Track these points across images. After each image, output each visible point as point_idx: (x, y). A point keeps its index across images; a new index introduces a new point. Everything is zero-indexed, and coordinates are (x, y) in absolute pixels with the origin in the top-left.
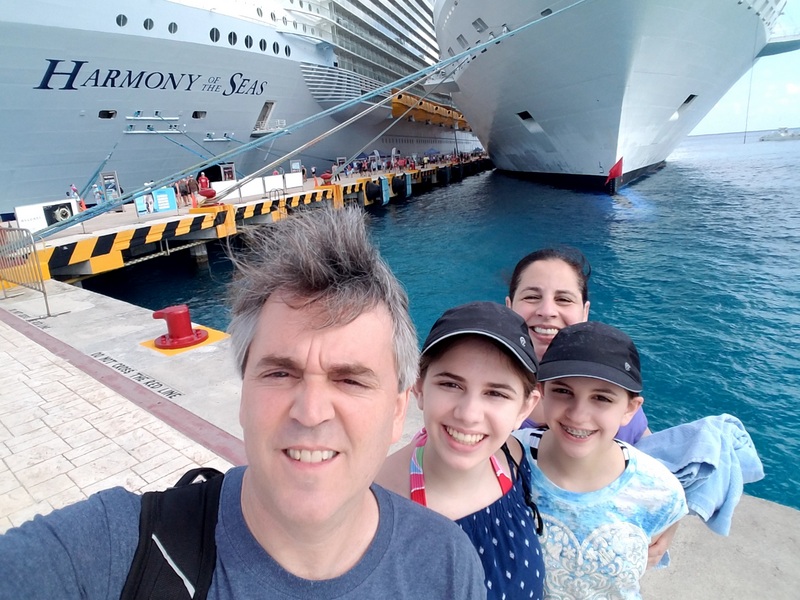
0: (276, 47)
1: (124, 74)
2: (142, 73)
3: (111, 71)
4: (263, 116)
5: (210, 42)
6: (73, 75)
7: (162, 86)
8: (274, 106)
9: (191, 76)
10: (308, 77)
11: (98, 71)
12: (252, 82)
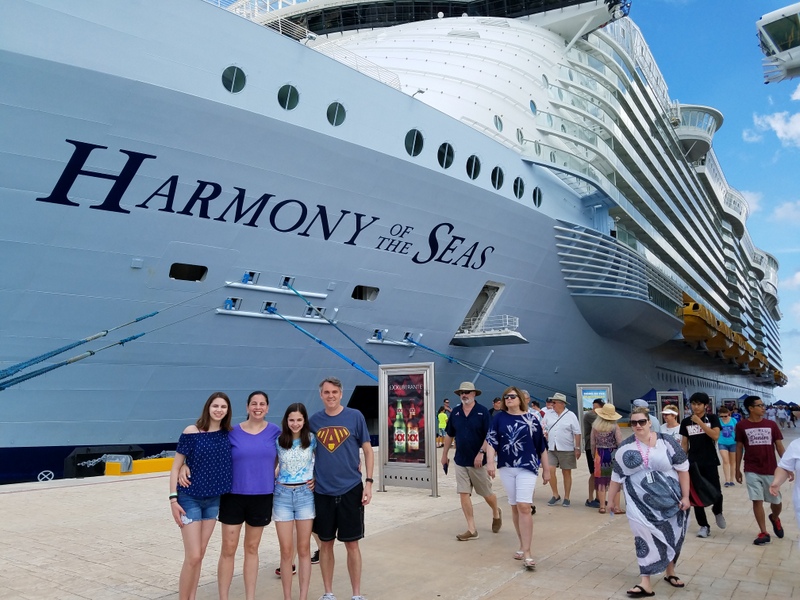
0: (518, 187)
1: (229, 194)
2: (266, 198)
3: (203, 185)
4: (477, 311)
5: (403, 155)
6: (123, 181)
7: (302, 229)
8: (498, 294)
9: (359, 217)
10: (565, 250)
11: (174, 180)
12: (468, 244)
